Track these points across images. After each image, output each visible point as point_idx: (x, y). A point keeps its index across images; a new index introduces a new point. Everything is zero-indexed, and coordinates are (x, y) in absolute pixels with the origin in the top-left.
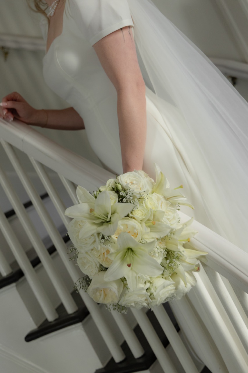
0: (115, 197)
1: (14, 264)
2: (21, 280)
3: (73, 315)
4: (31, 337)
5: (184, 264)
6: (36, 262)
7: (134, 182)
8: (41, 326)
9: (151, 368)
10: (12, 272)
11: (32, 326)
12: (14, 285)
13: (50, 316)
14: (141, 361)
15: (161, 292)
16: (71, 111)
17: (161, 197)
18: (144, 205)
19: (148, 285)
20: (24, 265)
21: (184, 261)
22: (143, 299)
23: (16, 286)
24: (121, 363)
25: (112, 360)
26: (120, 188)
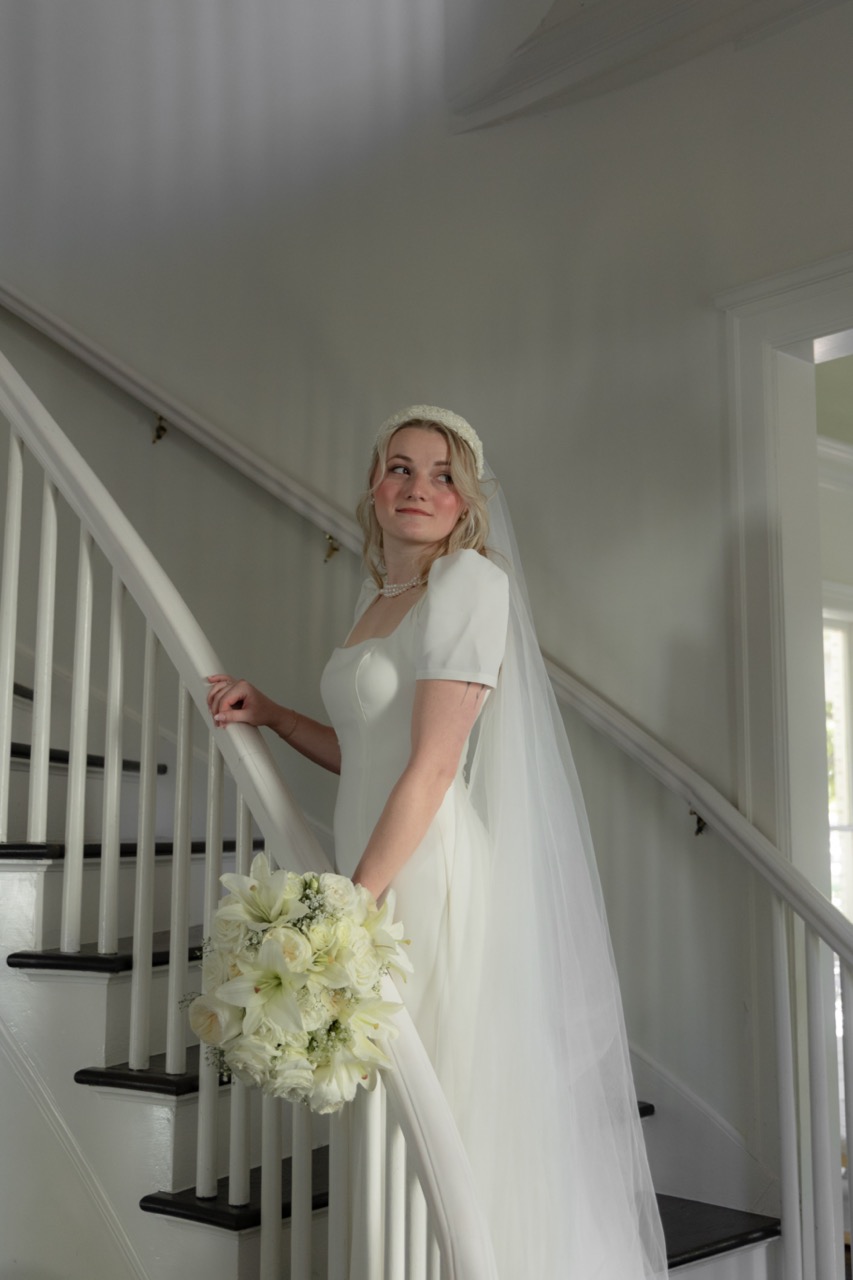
0: (298, 892)
1: (126, 942)
2: (122, 974)
3: (171, 1078)
4: (85, 1077)
5: (347, 1053)
6: (160, 959)
7: (340, 892)
8: (112, 1068)
9: (243, 1232)
10: (116, 954)
11: (99, 1062)
12: (107, 975)
13: (135, 1062)
14: (234, 1211)
15: (287, 1073)
16: (328, 733)
17: (368, 936)
18: (333, 930)
19: (278, 1053)
20: (141, 953)
21: (350, 1049)
22: (259, 1067)
23: (110, 979)
24: (203, 1199)
25: (193, 1190)
26: (315, 885)
